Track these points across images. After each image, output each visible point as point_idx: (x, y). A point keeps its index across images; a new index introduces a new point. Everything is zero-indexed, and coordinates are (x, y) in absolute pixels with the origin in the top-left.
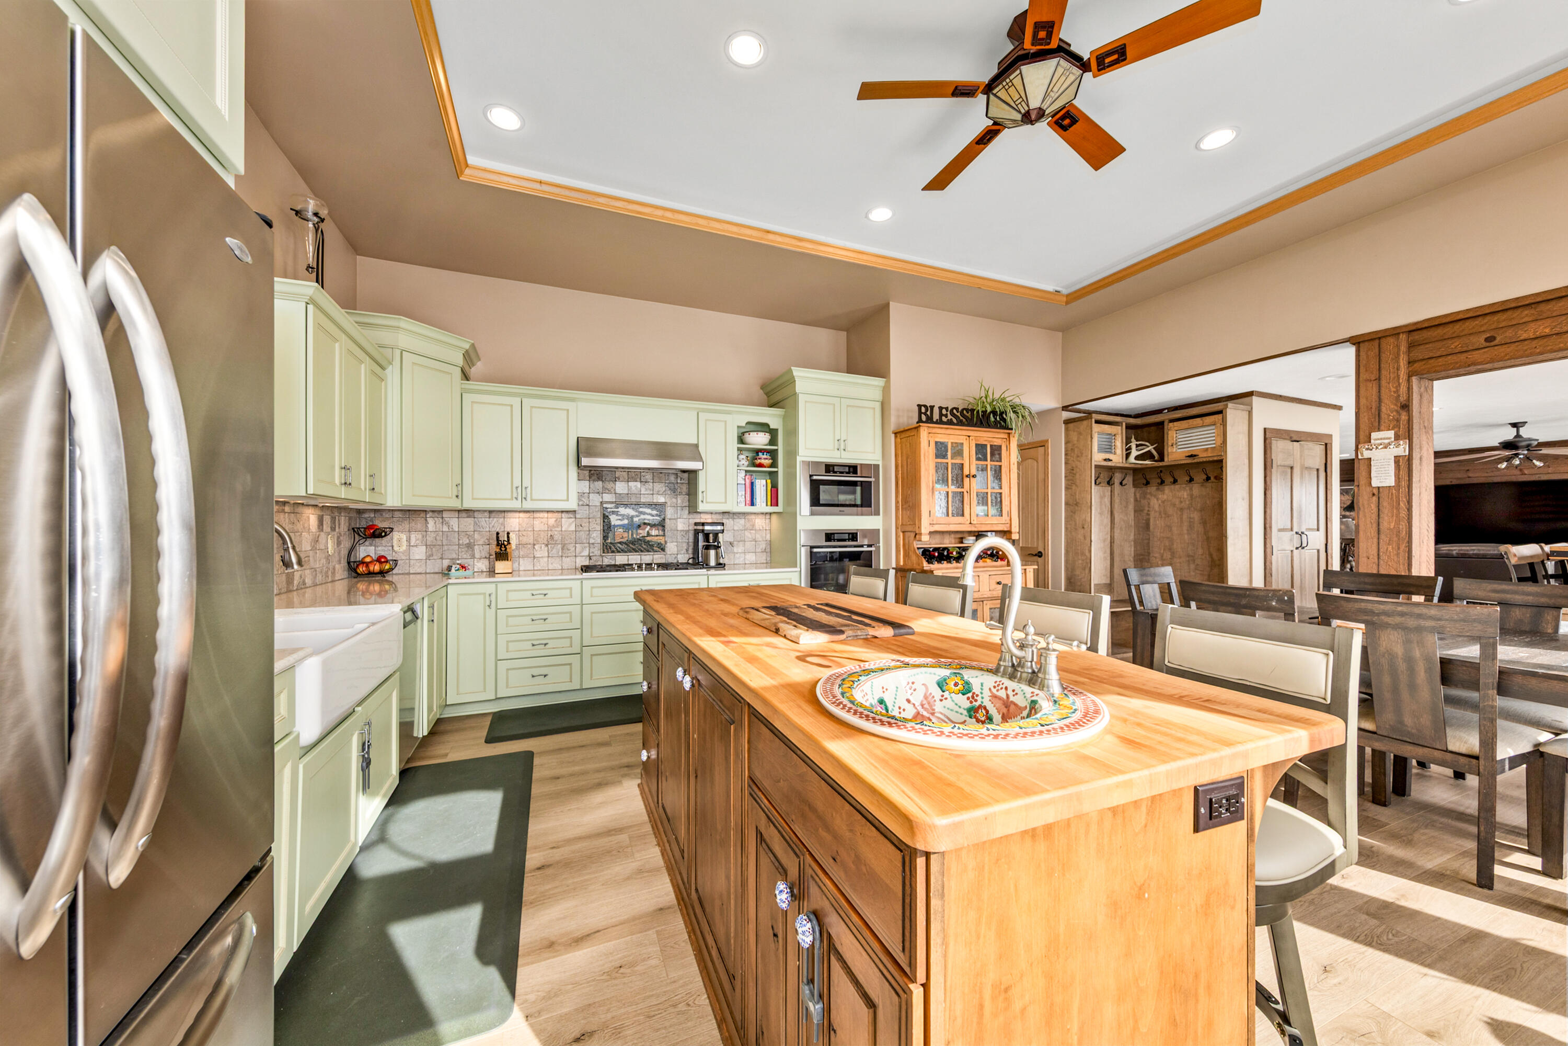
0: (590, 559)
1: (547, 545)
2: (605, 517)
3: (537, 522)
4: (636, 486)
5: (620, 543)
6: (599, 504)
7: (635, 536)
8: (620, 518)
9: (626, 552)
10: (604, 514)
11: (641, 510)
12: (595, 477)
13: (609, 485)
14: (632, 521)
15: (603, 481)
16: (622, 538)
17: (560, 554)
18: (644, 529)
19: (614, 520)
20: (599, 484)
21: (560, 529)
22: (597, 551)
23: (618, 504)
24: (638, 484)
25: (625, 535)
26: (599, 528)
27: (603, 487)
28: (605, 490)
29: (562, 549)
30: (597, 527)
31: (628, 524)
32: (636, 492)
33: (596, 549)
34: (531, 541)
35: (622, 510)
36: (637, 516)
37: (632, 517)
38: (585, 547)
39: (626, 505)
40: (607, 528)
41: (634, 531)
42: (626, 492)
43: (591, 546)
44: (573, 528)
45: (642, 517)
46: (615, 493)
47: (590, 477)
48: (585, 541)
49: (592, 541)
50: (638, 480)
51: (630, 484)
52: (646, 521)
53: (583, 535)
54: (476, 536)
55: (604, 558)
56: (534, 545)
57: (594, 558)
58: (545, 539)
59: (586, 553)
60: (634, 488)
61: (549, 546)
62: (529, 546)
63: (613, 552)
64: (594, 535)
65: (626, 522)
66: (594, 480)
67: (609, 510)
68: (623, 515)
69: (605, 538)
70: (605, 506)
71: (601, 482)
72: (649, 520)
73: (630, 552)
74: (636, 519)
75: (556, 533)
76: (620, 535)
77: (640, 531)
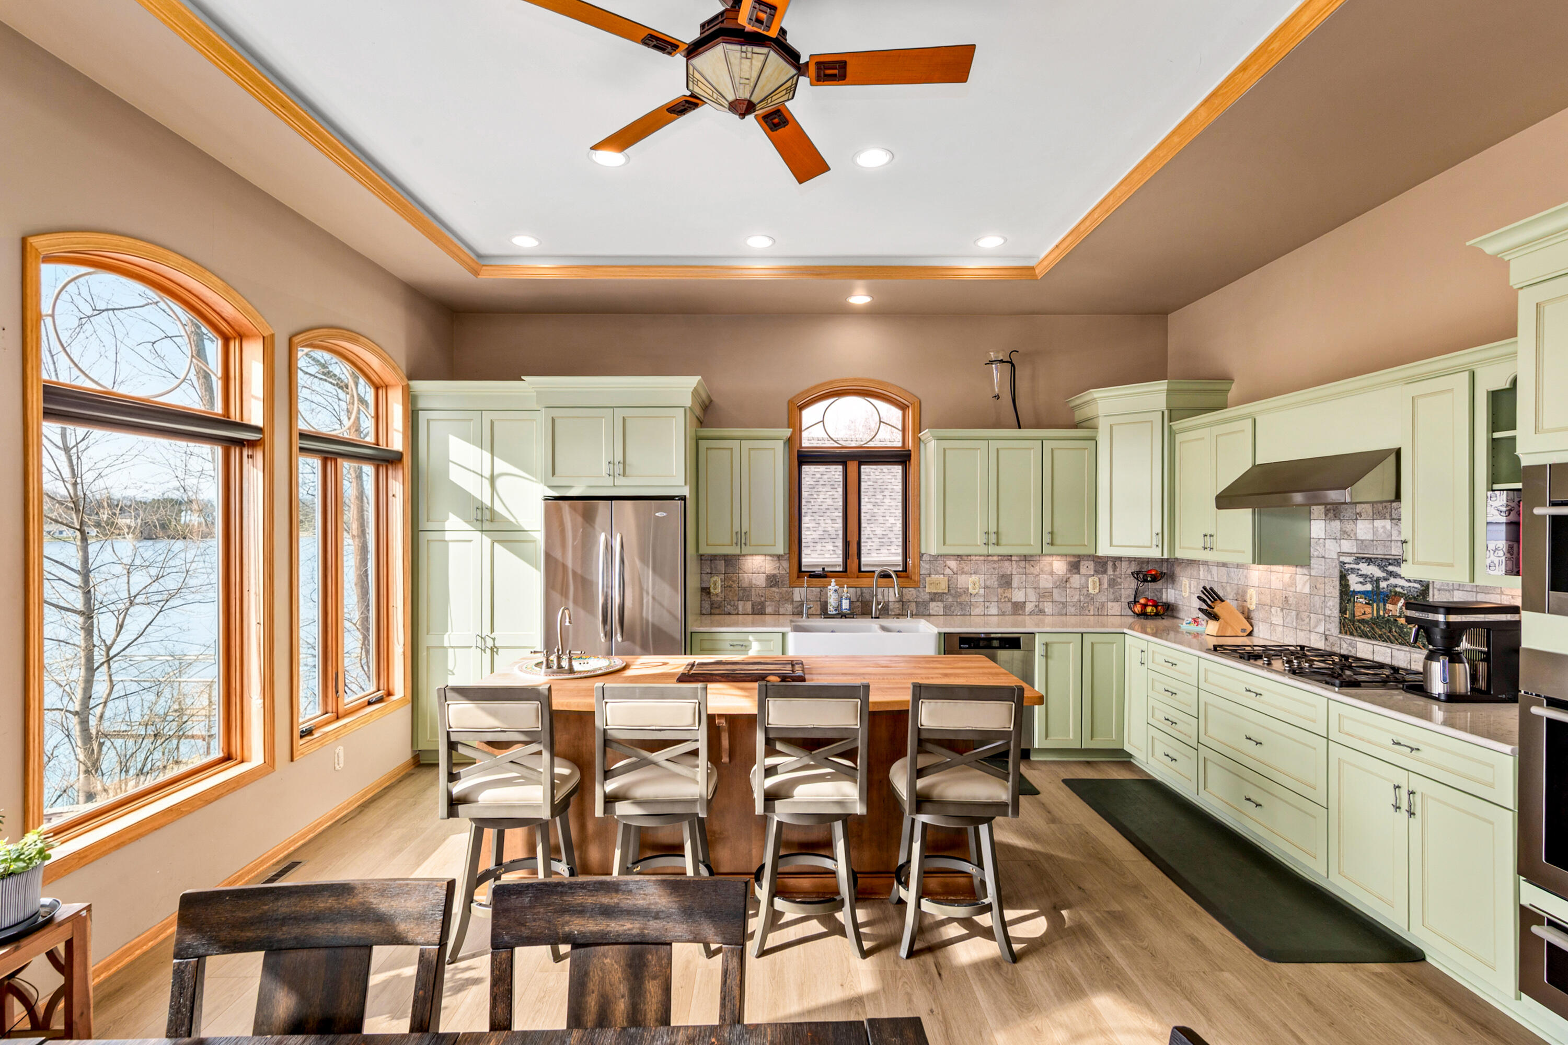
0: (1326, 639)
1: (1282, 610)
2: (1343, 578)
3: (1273, 577)
4: (1384, 527)
5: (1360, 621)
6: (1335, 556)
7: (1381, 613)
8: (1361, 580)
9: (1369, 638)
10: (1341, 572)
11: (1391, 568)
12: (1331, 515)
13: (1349, 526)
14: (1378, 587)
15: (1341, 520)
16: (1364, 614)
17: (1294, 624)
18: (1395, 604)
19: (1354, 583)
20: (1336, 524)
21: (1293, 589)
22: (1334, 629)
23: (1358, 560)
24: (1387, 523)
25: (1368, 609)
26: (1336, 593)
27: (1341, 528)
28: (1345, 535)
29: (1297, 618)
30: (1334, 591)
31: (1372, 592)
32: (1383, 537)
33: (1333, 625)
34: (1268, 602)
35: (1365, 568)
36: (1386, 579)
37: (1378, 580)
38: (1320, 620)
39: (1369, 561)
40: (1346, 594)
41: (1381, 605)
42: (1370, 537)
43: (1328, 618)
44: (1307, 590)
45: (1393, 581)
46: (1356, 540)
47: (1326, 516)
48: (1320, 611)
49: (1328, 612)
50: (1388, 516)
51: (1378, 523)
52: (1398, 589)
53: (1317, 600)
54: (1229, 589)
55: (1343, 642)
56: (1271, 606)
57: (1331, 639)
58: (1281, 602)
59: (1321, 629)
60: (1381, 531)
61: (1284, 611)
62: (1267, 608)
63: (1352, 634)
64: (1330, 603)
65: (1369, 587)
66: (1330, 520)
67: (1347, 566)
68: (1364, 576)
69: (1343, 611)
70: (1343, 559)
71: (1338, 522)
72: (1402, 587)
73: (1375, 639)
74: (1383, 584)
75: (1290, 593)
76: (1362, 610)
77: (1389, 606)
